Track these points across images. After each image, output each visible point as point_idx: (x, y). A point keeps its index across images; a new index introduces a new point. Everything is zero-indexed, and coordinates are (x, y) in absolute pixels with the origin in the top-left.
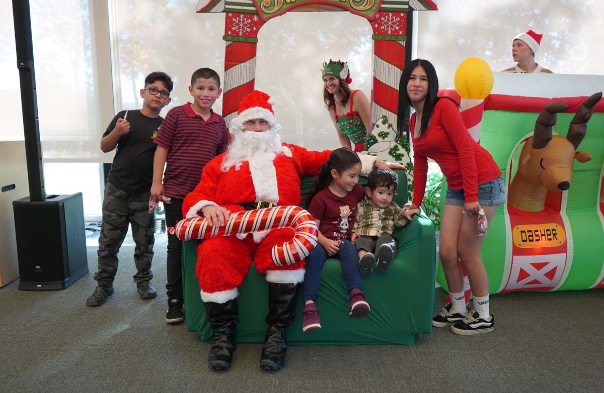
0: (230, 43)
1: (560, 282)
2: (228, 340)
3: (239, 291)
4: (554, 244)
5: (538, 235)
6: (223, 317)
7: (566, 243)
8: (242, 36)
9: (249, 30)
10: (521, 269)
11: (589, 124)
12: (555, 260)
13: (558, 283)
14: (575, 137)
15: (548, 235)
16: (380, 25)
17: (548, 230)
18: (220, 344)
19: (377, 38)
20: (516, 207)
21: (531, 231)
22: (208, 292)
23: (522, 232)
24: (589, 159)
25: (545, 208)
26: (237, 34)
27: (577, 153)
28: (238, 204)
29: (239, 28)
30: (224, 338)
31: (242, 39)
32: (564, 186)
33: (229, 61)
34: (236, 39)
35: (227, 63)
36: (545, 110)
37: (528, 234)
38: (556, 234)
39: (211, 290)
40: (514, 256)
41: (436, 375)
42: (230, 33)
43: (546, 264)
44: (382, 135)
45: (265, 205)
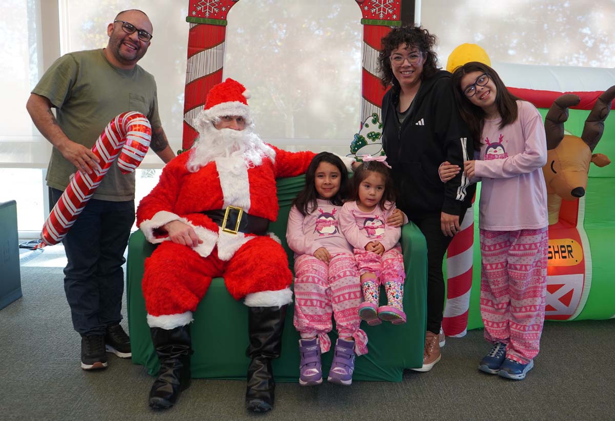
0: (194, 25)
1: (578, 309)
2: (176, 375)
3: (193, 316)
4: (570, 262)
5: (550, 252)
6: (170, 346)
7: (583, 261)
8: (209, 18)
9: (217, 11)
11: (607, 122)
12: (571, 282)
13: (576, 310)
14: (591, 137)
15: (563, 252)
16: (370, 7)
17: (562, 246)
18: (164, 378)
19: (367, 23)
22: (154, 316)
24: (608, 163)
25: (559, 221)
26: (203, 15)
27: (594, 156)
28: (202, 212)
29: (205, 8)
30: (171, 371)
31: (209, 21)
32: (578, 192)
33: (193, 47)
34: (202, 21)
35: (190, 48)
36: (555, 104)
38: (571, 251)
39: (158, 313)
41: (426, 416)
42: (194, 13)
43: (560, 286)
44: (372, 136)
45: (234, 213)
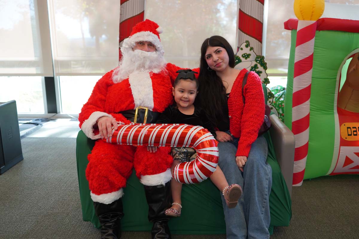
3: (124, 192)
6: (109, 214)
10: (346, 156)
20: (344, 109)
21: (355, 128)
22: (96, 194)
23: (348, 128)
30: (111, 232)
37: (353, 130)
39: (99, 193)
40: (341, 147)
44: (245, 56)
45: (142, 111)
